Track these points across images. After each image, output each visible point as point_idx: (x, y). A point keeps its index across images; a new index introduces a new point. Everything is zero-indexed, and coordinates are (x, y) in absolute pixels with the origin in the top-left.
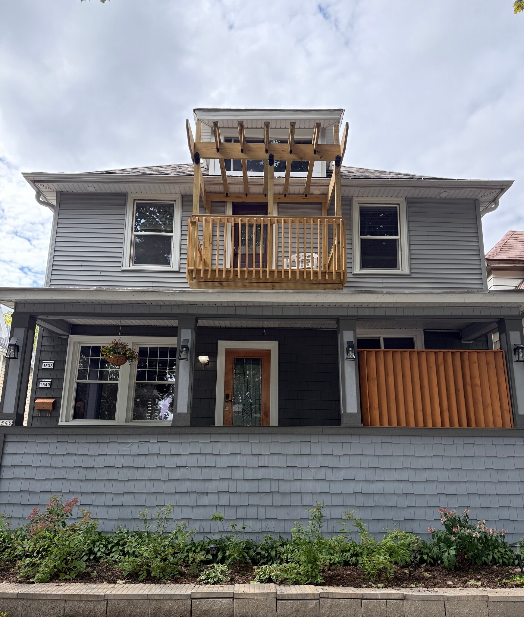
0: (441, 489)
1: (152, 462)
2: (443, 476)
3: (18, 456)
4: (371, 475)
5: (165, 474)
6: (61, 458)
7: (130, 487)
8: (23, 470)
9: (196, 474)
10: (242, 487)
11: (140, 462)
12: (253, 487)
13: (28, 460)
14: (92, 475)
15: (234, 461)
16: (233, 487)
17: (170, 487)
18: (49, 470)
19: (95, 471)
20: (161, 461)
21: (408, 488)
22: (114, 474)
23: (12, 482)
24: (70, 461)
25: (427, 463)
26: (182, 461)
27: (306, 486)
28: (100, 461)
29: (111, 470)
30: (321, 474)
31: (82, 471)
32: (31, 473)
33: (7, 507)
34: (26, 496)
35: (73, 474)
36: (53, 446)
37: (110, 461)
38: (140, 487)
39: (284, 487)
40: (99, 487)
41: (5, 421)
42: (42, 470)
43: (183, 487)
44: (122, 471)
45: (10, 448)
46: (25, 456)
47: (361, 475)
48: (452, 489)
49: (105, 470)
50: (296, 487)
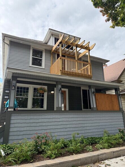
0: (110, 123)
1: (54, 120)
2: (111, 121)
3: (15, 120)
4: (99, 121)
5: (57, 123)
6: (29, 120)
7: (49, 127)
8: (17, 124)
9: (65, 123)
10: (74, 126)
11: (51, 120)
12: (77, 126)
13: (18, 121)
14: (38, 125)
15: (72, 119)
16: (73, 126)
17: (59, 127)
18: (25, 124)
19: (39, 123)
20: (56, 120)
21: (105, 124)
22: (44, 124)
23: (14, 128)
24: (32, 121)
25: (108, 118)
26: (61, 120)
27: (88, 125)
28: (40, 121)
29: (43, 123)
30: (90, 122)
31: (35, 124)
32: (20, 125)
33: (13, 136)
34: (19, 132)
35: (33, 125)
36: (26, 116)
37: (43, 120)
38: (51, 127)
39: (83, 125)
40: (40, 128)
41: (11, 109)
42: (23, 124)
43: (62, 127)
44: (46, 123)
45: (12, 118)
46: (18, 120)
47: (97, 121)
48: (112, 124)
49: (42, 123)
50: (86, 125)
